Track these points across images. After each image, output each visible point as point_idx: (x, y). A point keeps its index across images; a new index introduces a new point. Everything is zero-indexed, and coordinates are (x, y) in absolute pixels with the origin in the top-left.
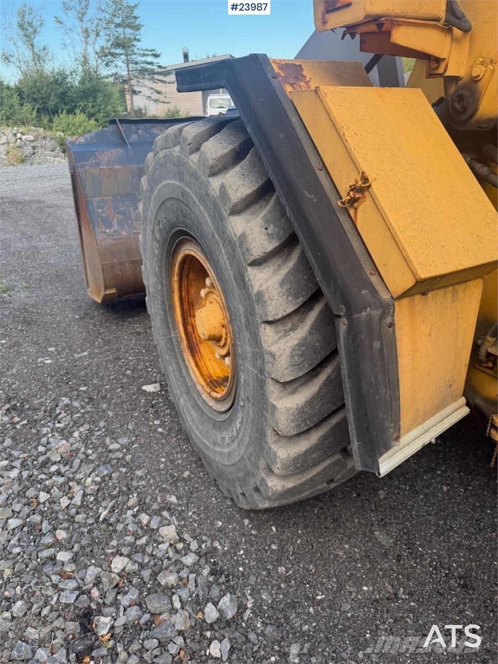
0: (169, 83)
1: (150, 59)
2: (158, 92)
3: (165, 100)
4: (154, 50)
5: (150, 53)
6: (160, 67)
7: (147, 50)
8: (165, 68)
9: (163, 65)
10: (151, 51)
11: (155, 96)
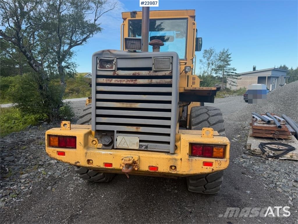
0: (239, 79)
1: (232, 71)
2: (234, 82)
3: (236, 85)
4: (234, 68)
5: (232, 69)
6: (236, 74)
7: (231, 68)
8: (238, 74)
9: (238, 73)
10: (233, 68)
11: (232, 83)
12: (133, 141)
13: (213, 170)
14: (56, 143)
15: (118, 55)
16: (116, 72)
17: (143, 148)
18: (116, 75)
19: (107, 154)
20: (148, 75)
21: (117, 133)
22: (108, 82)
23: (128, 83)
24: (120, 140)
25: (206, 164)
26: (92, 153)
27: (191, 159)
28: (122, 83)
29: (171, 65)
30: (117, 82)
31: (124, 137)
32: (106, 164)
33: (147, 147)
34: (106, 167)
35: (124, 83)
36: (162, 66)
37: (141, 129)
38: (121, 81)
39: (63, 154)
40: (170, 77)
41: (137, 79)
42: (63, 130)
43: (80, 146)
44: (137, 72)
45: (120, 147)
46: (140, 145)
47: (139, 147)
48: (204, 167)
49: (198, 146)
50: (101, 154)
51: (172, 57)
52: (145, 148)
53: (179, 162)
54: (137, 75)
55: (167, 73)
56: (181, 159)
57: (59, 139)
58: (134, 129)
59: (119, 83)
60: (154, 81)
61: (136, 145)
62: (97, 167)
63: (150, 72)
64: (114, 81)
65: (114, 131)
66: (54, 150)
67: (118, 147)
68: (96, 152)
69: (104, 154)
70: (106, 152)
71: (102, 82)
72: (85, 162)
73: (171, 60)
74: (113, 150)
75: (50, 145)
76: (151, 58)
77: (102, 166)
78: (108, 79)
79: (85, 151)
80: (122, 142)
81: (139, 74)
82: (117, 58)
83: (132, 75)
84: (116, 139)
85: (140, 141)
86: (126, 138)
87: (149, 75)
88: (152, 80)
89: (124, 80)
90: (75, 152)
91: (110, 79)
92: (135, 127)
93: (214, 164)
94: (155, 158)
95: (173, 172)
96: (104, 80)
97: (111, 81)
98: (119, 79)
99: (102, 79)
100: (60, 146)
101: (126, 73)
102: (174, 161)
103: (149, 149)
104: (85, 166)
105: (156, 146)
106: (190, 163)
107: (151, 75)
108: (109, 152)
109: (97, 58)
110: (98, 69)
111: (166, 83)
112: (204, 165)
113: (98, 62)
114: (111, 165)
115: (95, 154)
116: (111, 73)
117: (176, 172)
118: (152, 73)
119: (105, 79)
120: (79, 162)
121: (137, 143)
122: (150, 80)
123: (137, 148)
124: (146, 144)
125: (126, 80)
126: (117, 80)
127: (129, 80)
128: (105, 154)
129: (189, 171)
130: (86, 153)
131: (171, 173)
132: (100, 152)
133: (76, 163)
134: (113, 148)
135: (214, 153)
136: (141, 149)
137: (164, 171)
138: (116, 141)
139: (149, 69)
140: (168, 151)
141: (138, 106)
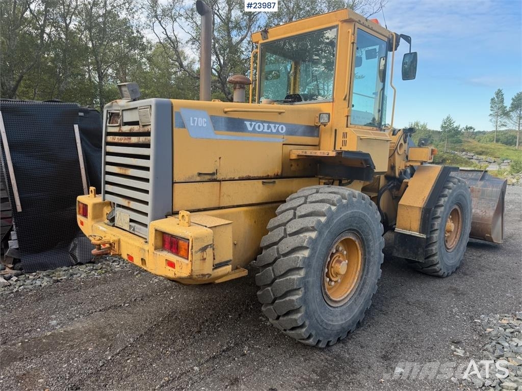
12: (126, 219)
13: (175, 274)
16: (121, 128)
18: (120, 131)
20: (138, 131)
21: (117, 206)
22: (113, 141)
31: (121, 213)
36: (144, 119)
37: (131, 205)
39: (82, 224)
40: (150, 134)
41: (131, 137)
43: (90, 216)
44: (133, 127)
45: (118, 225)
46: (130, 226)
48: (167, 267)
51: (151, 106)
52: (133, 230)
53: (147, 255)
55: (148, 129)
56: (148, 251)
60: (141, 140)
69: (100, 230)
71: (110, 141)
73: (150, 109)
79: (93, 223)
80: (119, 219)
81: (133, 130)
82: (122, 110)
83: (129, 131)
85: (130, 220)
90: (87, 223)
92: (127, 201)
93: (176, 266)
96: (111, 138)
103: (136, 233)
105: (140, 229)
108: (104, 229)
109: (107, 111)
110: (108, 125)
111: (147, 143)
116: (117, 130)
121: (128, 223)
122: (139, 138)
123: (128, 229)
124: (134, 225)
125: (124, 138)
129: (155, 270)
132: (100, 227)
134: (114, 225)
135: (180, 249)
136: (130, 231)
138: (116, 216)
141: (131, 172)
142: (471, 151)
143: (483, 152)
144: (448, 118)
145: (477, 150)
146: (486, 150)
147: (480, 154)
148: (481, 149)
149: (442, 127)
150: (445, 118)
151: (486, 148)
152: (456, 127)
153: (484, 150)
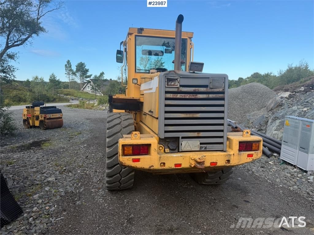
12: (195, 144)
13: (253, 159)
14: (131, 152)
15: (182, 75)
16: (180, 89)
17: (203, 149)
18: (179, 91)
19: (178, 157)
20: (205, 91)
21: (182, 139)
22: (175, 97)
23: (190, 97)
24: (185, 144)
25: (249, 156)
26: (165, 157)
27: (240, 153)
28: (185, 97)
29: (224, 84)
30: (181, 97)
31: (188, 142)
32: (176, 165)
33: (206, 148)
34: (176, 168)
35: (187, 97)
36: (217, 84)
37: (202, 134)
38: (185, 96)
39: (138, 160)
40: (223, 93)
41: (198, 95)
42: (134, 139)
43: (155, 152)
44: (197, 88)
45: (185, 150)
46: (200, 147)
47: (200, 149)
48: (248, 158)
49: (243, 143)
50: (173, 157)
51: (225, 78)
52: (204, 149)
53: (232, 157)
54: (197, 91)
55: (221, 90)
56: (234, 154)
57: (133, 148)
58: (196, 134)
59: (184, 97)
60: (211, 96)
61: (197, 147)
62: (169, 168)
63: (207, 89)
64: (179, 96)
65: (179, 138)
66: (130, 158)
67: (183, 150)
68: (168, 155)
69: (175, 157)
70: (176, 155)
71: (169, 97)
72: (158, 165)
73: (224, 80)
74: (178, 153)
75: (124, 154)
76: (209, 78)
77: (173, 167)
78: (174, 94)
79: (159, 156)
80: (187, 146)
81: (199, 90)
82: (180, 77)
83: (193, 91)
84: (181, 144)
85: (201, 144)
86: (189, 142)
87: (207, 91)
88: (209, 96)
89: (187, 95)
90: (150, 157)
91: (176, 95)
92: (196, 133)
93: (254, 156)
94: (216, 156)
95: (227, 165)
96: (170, 95)
97: (176, 96)
98: (183, 95)
99: (169, 94)
100: (134, 154)
101: (188, 90)
102: (229, 156)
103: (207, 150)
104: (159, 168)
105: (213, 146)
106: (240, 156)
107: (208, 91)
108: (179, 155)
109: (165, 77)
110: (166, 86)
111: (220, 97)
112: (248, 157)
113: (166, 81)
114: (180, 165)
115: (168, 157)
116: (176, 90)
117: (229, 165)
118: (209, 90)
119: (172, 94)
120: (153, 166)
121: (198, 146)
122: (207, 95)
123: (198, 149)
124: (205, 146)
125: (188, 95)
126: (181, 95)
127: (191, 95)
128: (177, 157)
129: (239, 162)
130: (160, 158)
131: (226, 166)
132: (172, 155)
133: (150, 167)
134: (179, 152)
135: (253, 147)
136: (201, 150)
137: (222, 165)
138: (181, 145)
139: (206, 86)
140: (222, 149)
141: (199, 115)
142: (62, 93)
143: (68, 94)
144: (53, 74)
145: (65, 93)
146: (69, 93)
147: (67, 95)
148: (66, 92)
149: (50, 80)
150: (51, 74)
151: (69, 92)
152: (58, 80)
153: (68, 93)
